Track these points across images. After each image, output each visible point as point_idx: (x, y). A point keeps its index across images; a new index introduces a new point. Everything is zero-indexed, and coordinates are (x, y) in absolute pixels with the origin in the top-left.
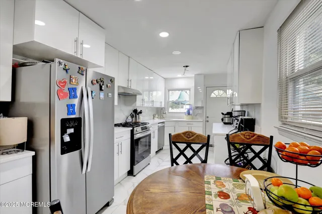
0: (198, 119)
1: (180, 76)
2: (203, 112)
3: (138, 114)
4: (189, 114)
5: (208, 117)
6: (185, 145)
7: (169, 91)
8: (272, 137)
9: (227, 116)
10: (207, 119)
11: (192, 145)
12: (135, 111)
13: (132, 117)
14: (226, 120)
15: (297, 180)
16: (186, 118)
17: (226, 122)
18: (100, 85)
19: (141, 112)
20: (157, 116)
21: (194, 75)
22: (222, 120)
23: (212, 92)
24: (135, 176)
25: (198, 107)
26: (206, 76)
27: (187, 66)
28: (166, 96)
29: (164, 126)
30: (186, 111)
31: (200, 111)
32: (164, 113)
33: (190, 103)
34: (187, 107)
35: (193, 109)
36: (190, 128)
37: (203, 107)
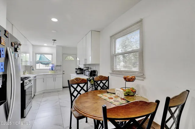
0: (57, 73)
1: (45, 45)
2: (61, 69)
4: (52, 70)
5: (64, 71)
6: (76, 85)
7: (36, 54)
8: (108, 77)
9: (78, 70)
10: (63, 72)
11: (80, 85)
14: (78, 72)
15: (126, 88)
16: (50, 72)
17: (78, 73)
18: (14, 47)
22: (76, 72)
23: (66, 57)
24: (25, 117)
25: (58, 65)
26: (63, 48)
27: (55, 40)
28: (34, 58)
29: (36, 79)
30: (50, 68)
31: (59, 68)
32: (33, 70)
33: (53, 63)
34: (51, 65)
35: (55, 66)
36: (55, 78)
37: (61, 66)
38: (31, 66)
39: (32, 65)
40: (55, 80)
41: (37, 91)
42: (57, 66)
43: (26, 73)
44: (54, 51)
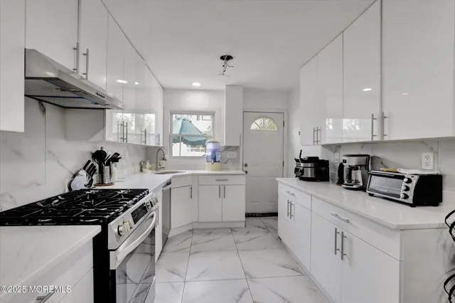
0: (227, 169)
1: (196, 85)
2: (238, 157)
3: (108, 164)
5: (246, 165)
7: (171, 114)
12: (99, 156)
13: (90, 171)
14: (309, 173)
17: (310, 176)
19: (116, 158)
20: (148, 165)
21: (223, 87)
23: (253, 121)
25: (229, 147)
26: (247, 91)
27: (229, 58)
28: (167, 124)
29: (170, 189)
30: (209, 154)
32: (164, 159)
33: (216, 140)
34: (210, 146)
35: (222, 150)
36: (222, 187)
37: (237, 148)
38: (160, 149)
39: (161, 145)
40: (222, 193)
41: (173, 227)
42: (227, 148)
43: (145, 167)
44: (220, 104)
